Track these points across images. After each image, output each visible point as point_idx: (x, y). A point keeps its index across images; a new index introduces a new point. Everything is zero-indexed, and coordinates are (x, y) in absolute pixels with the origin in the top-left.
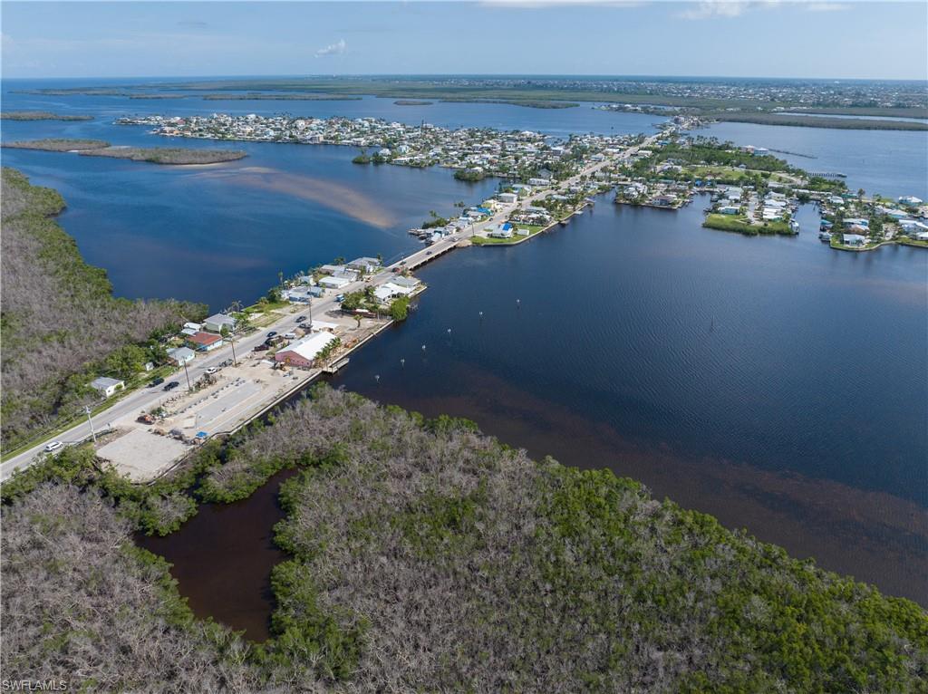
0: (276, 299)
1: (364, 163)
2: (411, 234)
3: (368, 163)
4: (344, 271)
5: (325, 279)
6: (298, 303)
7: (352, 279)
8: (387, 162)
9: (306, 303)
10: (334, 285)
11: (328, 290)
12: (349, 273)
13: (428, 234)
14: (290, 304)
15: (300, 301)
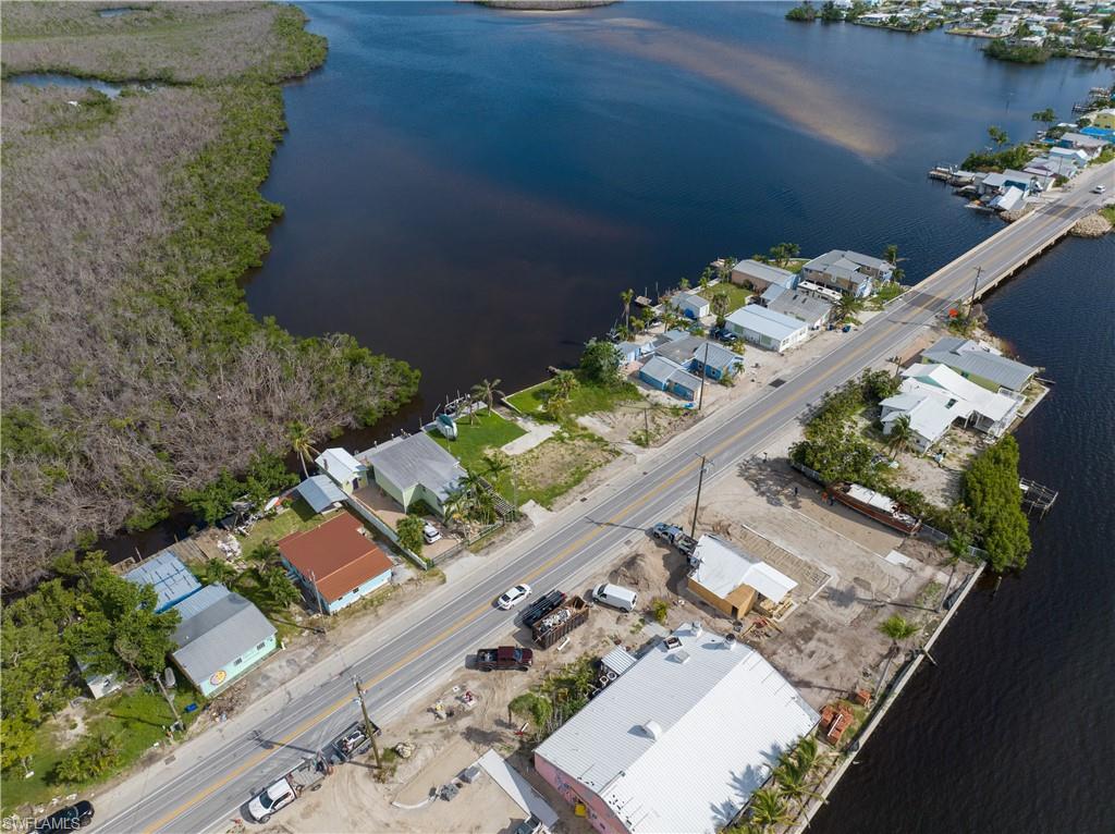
0: (604, 375)
1: (806, 20)
2: (934, 178)
3: (812, 20)
4: (795, 287)
5: (745, 317)
6: (663, 398)
7: (818, 323)
8: (847, 20)
9: (683, 403)
10: (767, 339)
11: (751, 355)
12: (810, 300)
13: (986, 186)
14: (640, 398)
15: (667, 390)
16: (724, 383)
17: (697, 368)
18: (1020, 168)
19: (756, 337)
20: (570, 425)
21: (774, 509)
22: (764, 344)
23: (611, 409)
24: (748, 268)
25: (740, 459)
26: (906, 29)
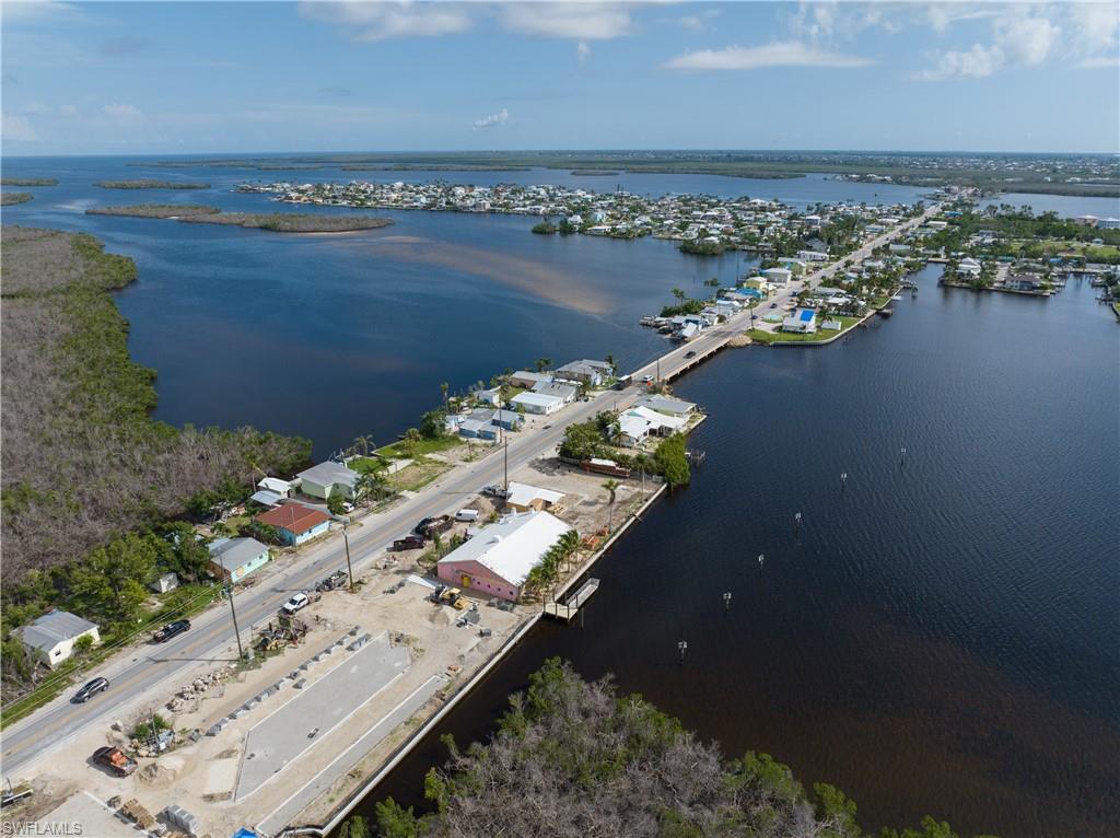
0: (437, 431)
1: (548, 233)
2: (644, 325)
3: (554, 233)
4: (553, 381)
5: (522, 398)
6: (476, 441)
7: (569, 399)
8: (579, 232)
9: (490, 442)
10: (538, 408)
11: (528, 417)
12: (562, 386)
13: (674, 324)
14: (462, 443)
15: (479, 436)
16: (514, 429)
17: (495, 423)
18: (696, 313)
19: (531, 408)
20: (419, 459)
21: (551, 477)
22: (537, 410)
23: (445, 450)
24: (520, 375)
25: (528, 460)
26: (625, 236)
